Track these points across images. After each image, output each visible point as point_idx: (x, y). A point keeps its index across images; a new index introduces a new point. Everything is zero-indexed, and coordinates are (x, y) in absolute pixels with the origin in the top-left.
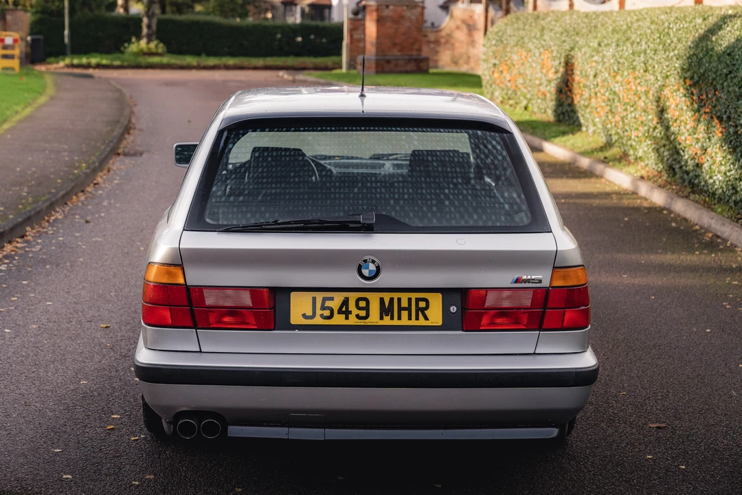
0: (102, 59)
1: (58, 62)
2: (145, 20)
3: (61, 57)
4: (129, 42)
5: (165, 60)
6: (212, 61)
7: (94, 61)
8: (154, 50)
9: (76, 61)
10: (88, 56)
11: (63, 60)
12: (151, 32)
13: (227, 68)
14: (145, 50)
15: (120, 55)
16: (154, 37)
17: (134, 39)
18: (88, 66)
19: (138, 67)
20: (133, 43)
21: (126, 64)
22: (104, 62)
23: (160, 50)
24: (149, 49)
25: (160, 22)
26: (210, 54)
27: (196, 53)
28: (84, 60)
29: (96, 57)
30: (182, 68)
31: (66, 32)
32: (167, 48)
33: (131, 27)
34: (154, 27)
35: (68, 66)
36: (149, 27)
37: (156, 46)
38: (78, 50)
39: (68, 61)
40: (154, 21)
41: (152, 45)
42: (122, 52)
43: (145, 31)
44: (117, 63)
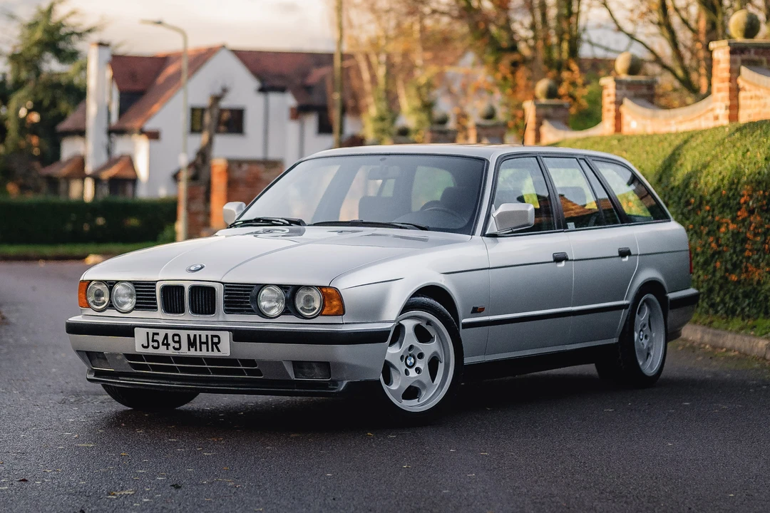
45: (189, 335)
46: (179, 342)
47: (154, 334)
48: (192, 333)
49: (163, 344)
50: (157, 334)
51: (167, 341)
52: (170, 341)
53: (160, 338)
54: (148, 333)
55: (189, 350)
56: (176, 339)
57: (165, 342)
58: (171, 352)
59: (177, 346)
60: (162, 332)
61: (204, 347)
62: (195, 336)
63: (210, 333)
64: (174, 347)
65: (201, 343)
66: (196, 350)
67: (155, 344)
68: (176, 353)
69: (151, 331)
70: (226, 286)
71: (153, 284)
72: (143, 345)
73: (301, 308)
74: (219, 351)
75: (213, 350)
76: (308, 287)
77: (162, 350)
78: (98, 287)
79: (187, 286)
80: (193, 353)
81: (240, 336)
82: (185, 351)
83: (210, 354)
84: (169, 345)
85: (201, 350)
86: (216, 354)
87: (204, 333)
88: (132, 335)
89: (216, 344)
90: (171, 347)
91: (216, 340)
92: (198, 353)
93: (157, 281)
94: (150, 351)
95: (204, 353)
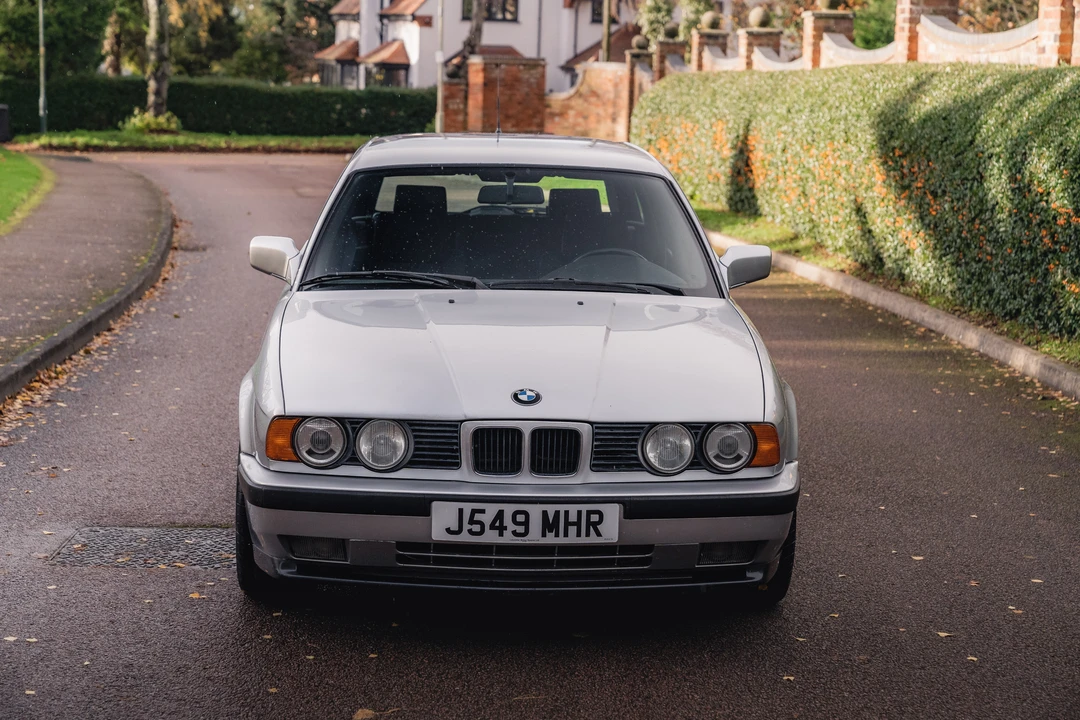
0: (92, 137)
1: (29, 141)
2: (152, 85)
3: (33, 135)
4: (130, 113)
5: (182, 139)
6: (247, 141)
7: (80, 140)
8: (165, 126)
9: (55, 141)
10: (72, 133)
11: (38, 138)
12: (160, 101)
13: (268, 151)
14: (153, 126)
15: (116, 132)
16: (164, 108)
17: (136, 111)
18: (73, 148)
19: (143, 148)
20: (135, 116)
21: (125, 144)
22: (96, 141)
23: (173, 126)
24: (158, 124)
25: (172, 86)
26: (244, 131)
27: (224, 131)
28: (67, 140)
29: (83, 135)
30: (203, 150)
31: (42, 101)
32: (182, 123)
33: (131, 94)
34: (165, 94)
35: (44, 147)
36: (158, 93)
37: (168, 120)
38: (57, 125)
39: (44, 140)
40: (165, 86)
41: (162, 119)
42: (119, 129)
43: (151, 98)
44: (113, 144)
45: (545, 513)
46: (526, 524)
47: (474, 512)
48: (551, 509)
49: (492, 527)
50: (482, 511)
51: (502, 522)
52: (508, 521)
53: (487, 518)
54: (461, 511)
55: (544, 535)
56: (521, 518)
57: (497, 524)
58: (508, 538)
59: (521, 529)
60: (491, 510)
61: (573, 530)
62: (557, 513)
63: (584, 508)
64: (515, 533)
65: (567, 524)
66: (557, 535)
67: (476, 528)
68: (519, 541)
69: (468, 507)
70: (596, 428)
71: (453, 426)
72: (448, 530)
73: (717, 457)
74: (599, 534)
75: (588, 535)
76: (728, 425)
77: (491, 537)
78: (320, 427)
79: (527, 429)
80: (551, 539)
81: (634, 509)
82: (535, 536)
83: (583, 540)
84: (506, 528)
85: (566, 535)
86: (593, 539)
87: (573, 509)
88: (427, 512)
89: (595, 525)
90: (508, 534)
91: (595, 518)
92: (561, 540)
93: (462, 421)
94: (465, 537)
95: (572, 539)
